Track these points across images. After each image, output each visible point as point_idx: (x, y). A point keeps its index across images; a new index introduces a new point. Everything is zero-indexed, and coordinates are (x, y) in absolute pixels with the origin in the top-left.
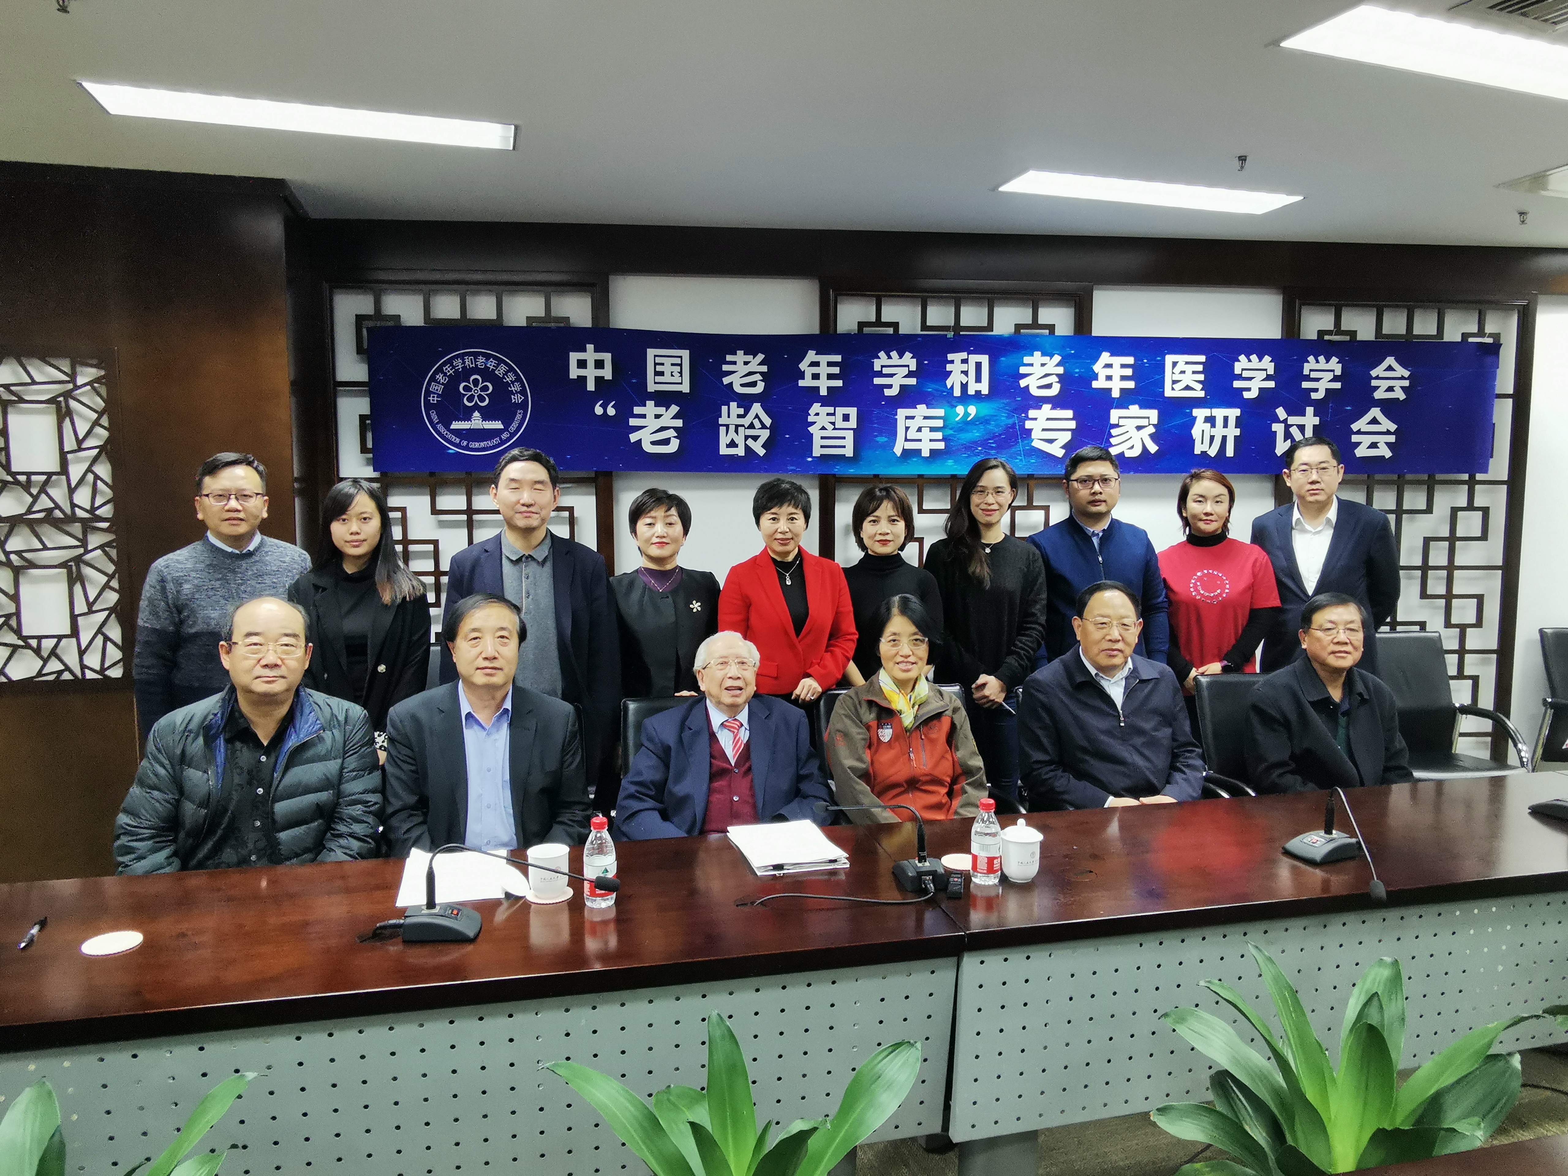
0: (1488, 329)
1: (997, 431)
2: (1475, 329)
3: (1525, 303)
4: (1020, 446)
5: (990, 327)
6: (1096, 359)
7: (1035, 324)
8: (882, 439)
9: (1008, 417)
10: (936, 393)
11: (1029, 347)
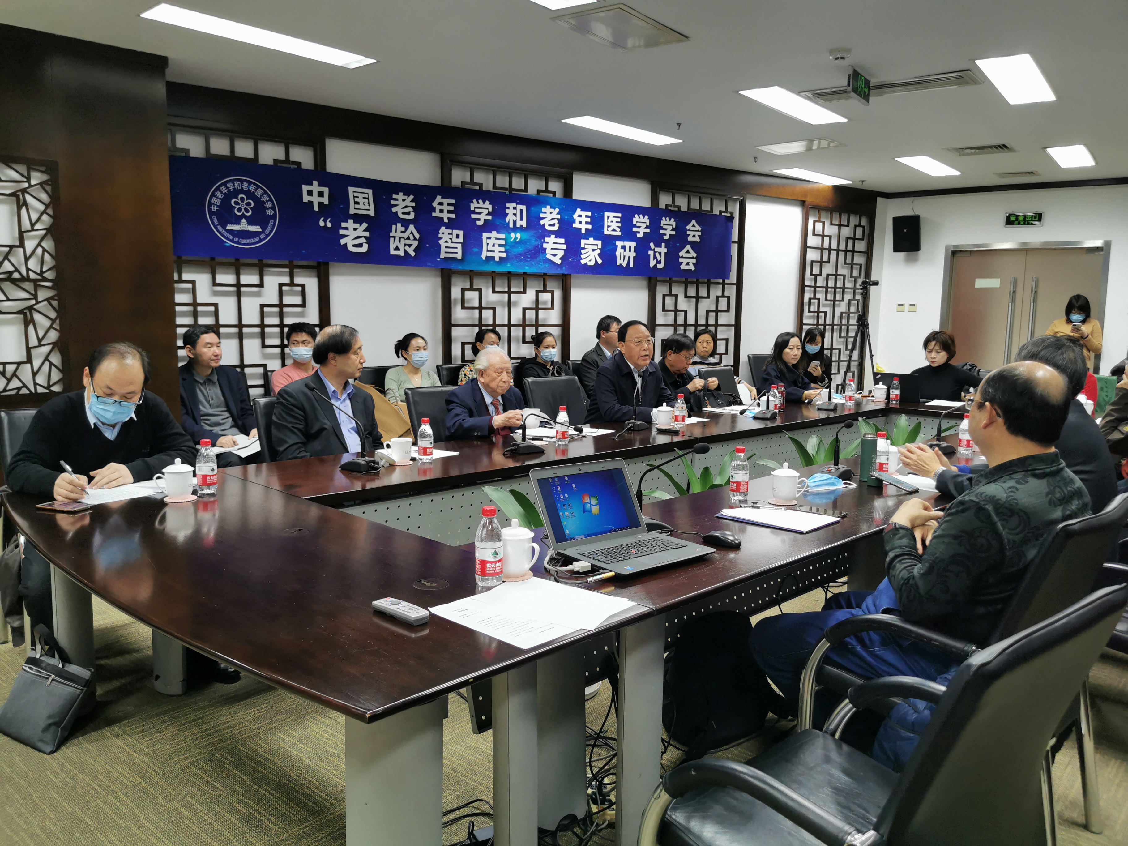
0: (729, 210)
1: (531, 248)
2: (724, 209)
3: (741, 198)
4: (541, 258)
5: (526, 190)
6: (575, 212)
7: (546, 190)
8: (476, 250)
9: (536, 241)
10: (501, 225)
11: (545, 203)
